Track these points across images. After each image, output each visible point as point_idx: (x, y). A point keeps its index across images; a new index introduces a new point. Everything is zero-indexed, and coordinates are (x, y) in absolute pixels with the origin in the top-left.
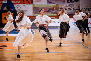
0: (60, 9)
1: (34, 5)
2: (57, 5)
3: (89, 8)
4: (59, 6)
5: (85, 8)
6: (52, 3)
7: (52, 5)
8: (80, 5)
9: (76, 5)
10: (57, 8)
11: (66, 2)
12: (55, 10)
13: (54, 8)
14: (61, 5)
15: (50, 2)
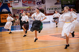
0: (32, 10)
1: (13, 8)
2: (30, 7)
3: (52, 8)
4: (31, 7)
5: (49, 8)
6: (26, 6)
7: (26, 7)
8: (46, 6)
9: (43, 6)
10: (30, 9)
11: (36, 4)
12: (29, 10)
13: (28, 9)
14: (33, 7)
15: (25, 5)
